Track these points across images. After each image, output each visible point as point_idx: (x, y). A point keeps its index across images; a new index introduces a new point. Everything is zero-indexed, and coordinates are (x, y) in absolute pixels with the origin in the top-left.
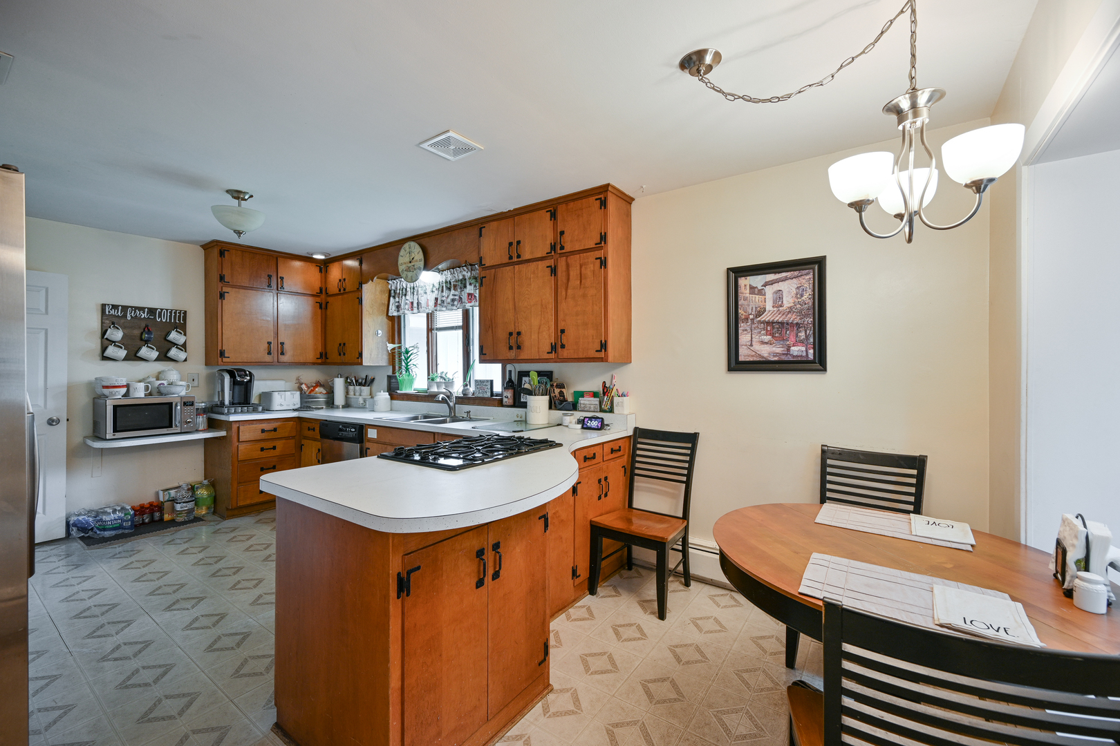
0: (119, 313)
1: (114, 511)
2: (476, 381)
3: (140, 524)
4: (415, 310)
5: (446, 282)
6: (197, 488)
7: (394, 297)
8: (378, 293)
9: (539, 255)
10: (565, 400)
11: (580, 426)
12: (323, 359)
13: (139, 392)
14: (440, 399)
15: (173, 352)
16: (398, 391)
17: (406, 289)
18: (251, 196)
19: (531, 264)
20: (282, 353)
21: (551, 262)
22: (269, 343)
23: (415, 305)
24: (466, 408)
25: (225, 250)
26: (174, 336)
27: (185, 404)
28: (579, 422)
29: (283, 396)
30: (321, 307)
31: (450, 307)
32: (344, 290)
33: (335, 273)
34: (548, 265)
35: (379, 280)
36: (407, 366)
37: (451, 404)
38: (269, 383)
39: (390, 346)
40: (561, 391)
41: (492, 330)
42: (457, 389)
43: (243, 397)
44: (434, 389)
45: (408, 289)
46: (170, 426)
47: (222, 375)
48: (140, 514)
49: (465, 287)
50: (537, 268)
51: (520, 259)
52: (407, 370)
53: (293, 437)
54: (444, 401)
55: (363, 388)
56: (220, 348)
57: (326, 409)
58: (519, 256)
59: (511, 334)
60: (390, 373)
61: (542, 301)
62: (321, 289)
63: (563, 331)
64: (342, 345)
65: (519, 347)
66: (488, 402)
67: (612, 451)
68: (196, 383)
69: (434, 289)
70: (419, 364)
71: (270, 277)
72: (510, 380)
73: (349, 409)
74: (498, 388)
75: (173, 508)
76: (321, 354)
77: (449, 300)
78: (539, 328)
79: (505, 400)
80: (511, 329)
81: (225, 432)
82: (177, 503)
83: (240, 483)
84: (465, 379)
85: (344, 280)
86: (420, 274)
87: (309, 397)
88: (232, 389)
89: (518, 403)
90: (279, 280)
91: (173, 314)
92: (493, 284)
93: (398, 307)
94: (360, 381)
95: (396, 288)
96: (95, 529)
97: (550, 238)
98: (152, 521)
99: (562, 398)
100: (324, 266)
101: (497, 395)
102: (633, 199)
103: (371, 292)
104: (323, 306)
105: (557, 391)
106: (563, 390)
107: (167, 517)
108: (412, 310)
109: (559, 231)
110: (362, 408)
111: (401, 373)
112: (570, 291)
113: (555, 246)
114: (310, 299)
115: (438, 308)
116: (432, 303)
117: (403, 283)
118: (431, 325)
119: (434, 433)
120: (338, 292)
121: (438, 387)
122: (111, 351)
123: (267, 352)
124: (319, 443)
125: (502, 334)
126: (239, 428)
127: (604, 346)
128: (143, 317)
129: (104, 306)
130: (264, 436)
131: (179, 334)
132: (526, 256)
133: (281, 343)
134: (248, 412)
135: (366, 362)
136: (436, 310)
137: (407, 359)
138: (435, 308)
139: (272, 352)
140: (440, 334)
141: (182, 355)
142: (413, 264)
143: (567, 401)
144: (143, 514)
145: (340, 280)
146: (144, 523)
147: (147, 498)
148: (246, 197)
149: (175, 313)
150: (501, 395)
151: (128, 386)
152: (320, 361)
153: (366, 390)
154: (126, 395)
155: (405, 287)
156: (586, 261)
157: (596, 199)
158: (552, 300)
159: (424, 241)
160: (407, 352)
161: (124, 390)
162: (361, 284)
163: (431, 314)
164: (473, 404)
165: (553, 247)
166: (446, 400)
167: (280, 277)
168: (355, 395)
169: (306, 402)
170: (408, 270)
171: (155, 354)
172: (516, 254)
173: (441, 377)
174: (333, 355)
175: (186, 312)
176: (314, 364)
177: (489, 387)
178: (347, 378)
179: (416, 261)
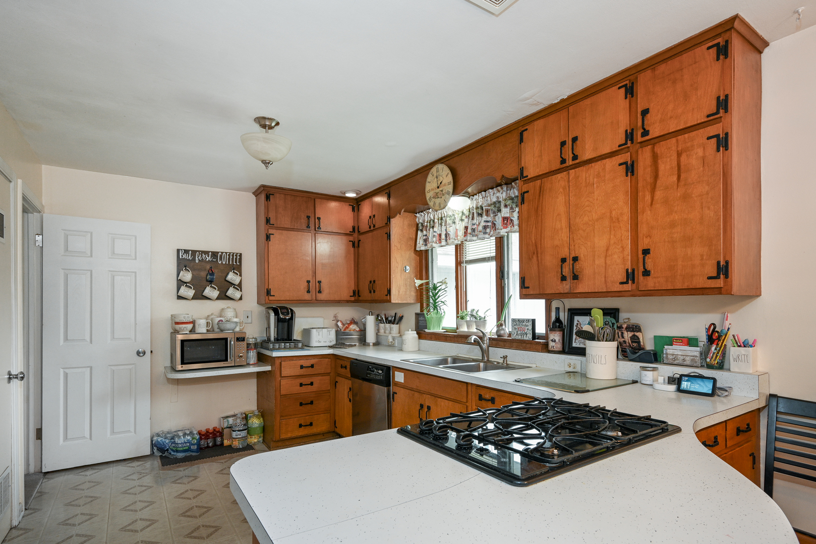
0: (190, 257)
1: (185, 435)
2: (514, 320)
3: (206, 448)
4: (443, 243)
5: (477, 208)
6: (250, 417)
7: (422, 231)
8: (405, 227)
9: (607, 150)
10: (640, 348)
11: (673, 388)
12: (356, 298)
13: (202, 328)
14: (473, 342)
15: (231, 292)
16: (426, 330)
17: (434, 221)
18: (278, 124)
19: (593, 164)
20: (320, 292)
21: (625, 157)
22: (308, 282)
23: (443, 237)
24: (502, 352)
25: (270, 194)
26: (231, 277)
27: (238, 339)
28: (671, 380)
29: (321, 333)
30: (354, 245)
31: (481, 235)
32: (374, 226)
33: (366, 210)
34: (622, 161)
35: (407, 214)
36: (435, 303)
37: (485, 346)
38: (310, 320)
39: (418, 282)
40: (634, 335)
41: (537, 256)
42: (490, 328)
43: (285, 334)
44: (464, 329)
45: (436, 220)
46: (226, 360)
47: (269, 313)
48: (205, 439)
49: (499, 211)
50: (604, 169)
51: (577, 161)
52: (435, 307)
53: (328, 374)
54: (476, 343)
55: (392, 325)
56: (266, 287)
57: (359, 346)
58: (575, 157)
59: (563, 260)
60: (418, 311)
61: (611, 212)
62: (354, 228)
63: (646, 252)
64: (372, 282)
65: (575, 277)
66: (528, 346)
67: (739, 431)
68: (249, 320)
69: (464, 217)
70: (448, 300)
71: (308, 217)
72: (558, 320)
73: (379, 347)
74: (541, 329)
75: (231, 434)
76: (354, 292)
77: (480, 228)
78: (607, 250)
79: (551, 344)
80: (565, 253)
81: (270, 367)
82: (233, 431)
83: (282, 416)
84: (499, 318)
85: (374, 216)
86: (449, 200)
87: (345, 334)
88: (277, 326)
89: (568, 349)
90: (317, 220)
91: (231, 257)
92: (539, 199)
93: (426, 241)
94: (390, 319)
95: (424, 221)
96: (170, 451)
97: (624, 122)
98: (215, 445)
99: (635, 345)
100: (356, 204)
101: (540, 337)
102: (766, 44)
103: (398, 226)
104: (356, 244)
105: (628, 335)
106: (637, 334)
107: (226, 443)
108: (440, 242)
109: (639, 111)
110: (391, 347)
111: (429, 311)
112: (659, 194)
113: (632, 134)
114: (344, 238)
115: (469, 238)
116: (461, 233)
117: (430, 215)
118: (460, 258)
119: (467, 383)
120: (368, 229)
121: (468, 327)
122: (184, 291)
123: (306, 290)
124: (350, 382)
125: (550, 261)
126: (281, 363)
127: (723, 270)
128: (208, 260)
129: (178, 251)
130: (303, 371)
131: (235, 275)
132: (588, 155)
133: (318, 281)
134: (290, 349)
135: (395, 299)
136: (466, 240)
137: (435, 295)
138: (465, 238)
139: (310, 290)
140: (471, 269)
141: (237, 295)
142: (440, 189)
143: (643, 349)
144: (208, 439)
145: (370, 217)
146: (208, 447)
147: (212, 423)
148: (273, 124)
149: (233, 256)
150: (546, 337)
151: (193, 322)
152: (353, 299)
153: (395, 327)
154: (192, 331)
155: (432, 218)
156: (689, 144)
157: (709, 48)
158: (627, 210)
159: (452, 162)
160: (435, 288)
161: (190, 326)
162: (389, 219)
163: (460, 245)
164: (510, 348)
165: (630, 136)
166: (478, 342)
167: (318, 218)
168: (385, 333)
169: (342, 339)
170: (436, 196)
171: (216, 293)
172: (571, 155)
173: (472, 315)
174: (365, 294)
175: (241, 254)
176: (348, 301)
177: (530, 327)
178: (378, 316)
179: (445, 185)
